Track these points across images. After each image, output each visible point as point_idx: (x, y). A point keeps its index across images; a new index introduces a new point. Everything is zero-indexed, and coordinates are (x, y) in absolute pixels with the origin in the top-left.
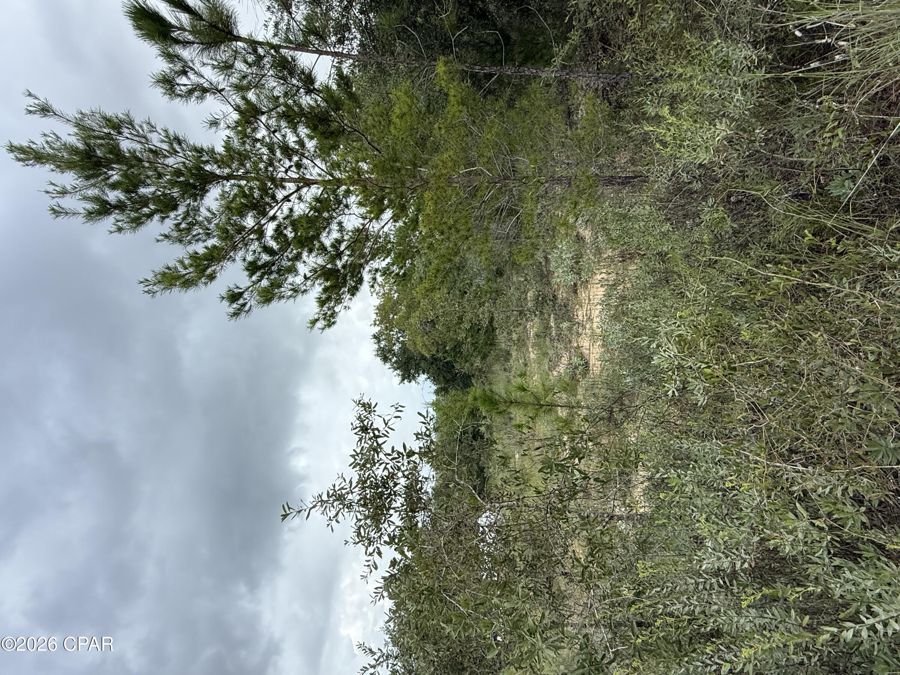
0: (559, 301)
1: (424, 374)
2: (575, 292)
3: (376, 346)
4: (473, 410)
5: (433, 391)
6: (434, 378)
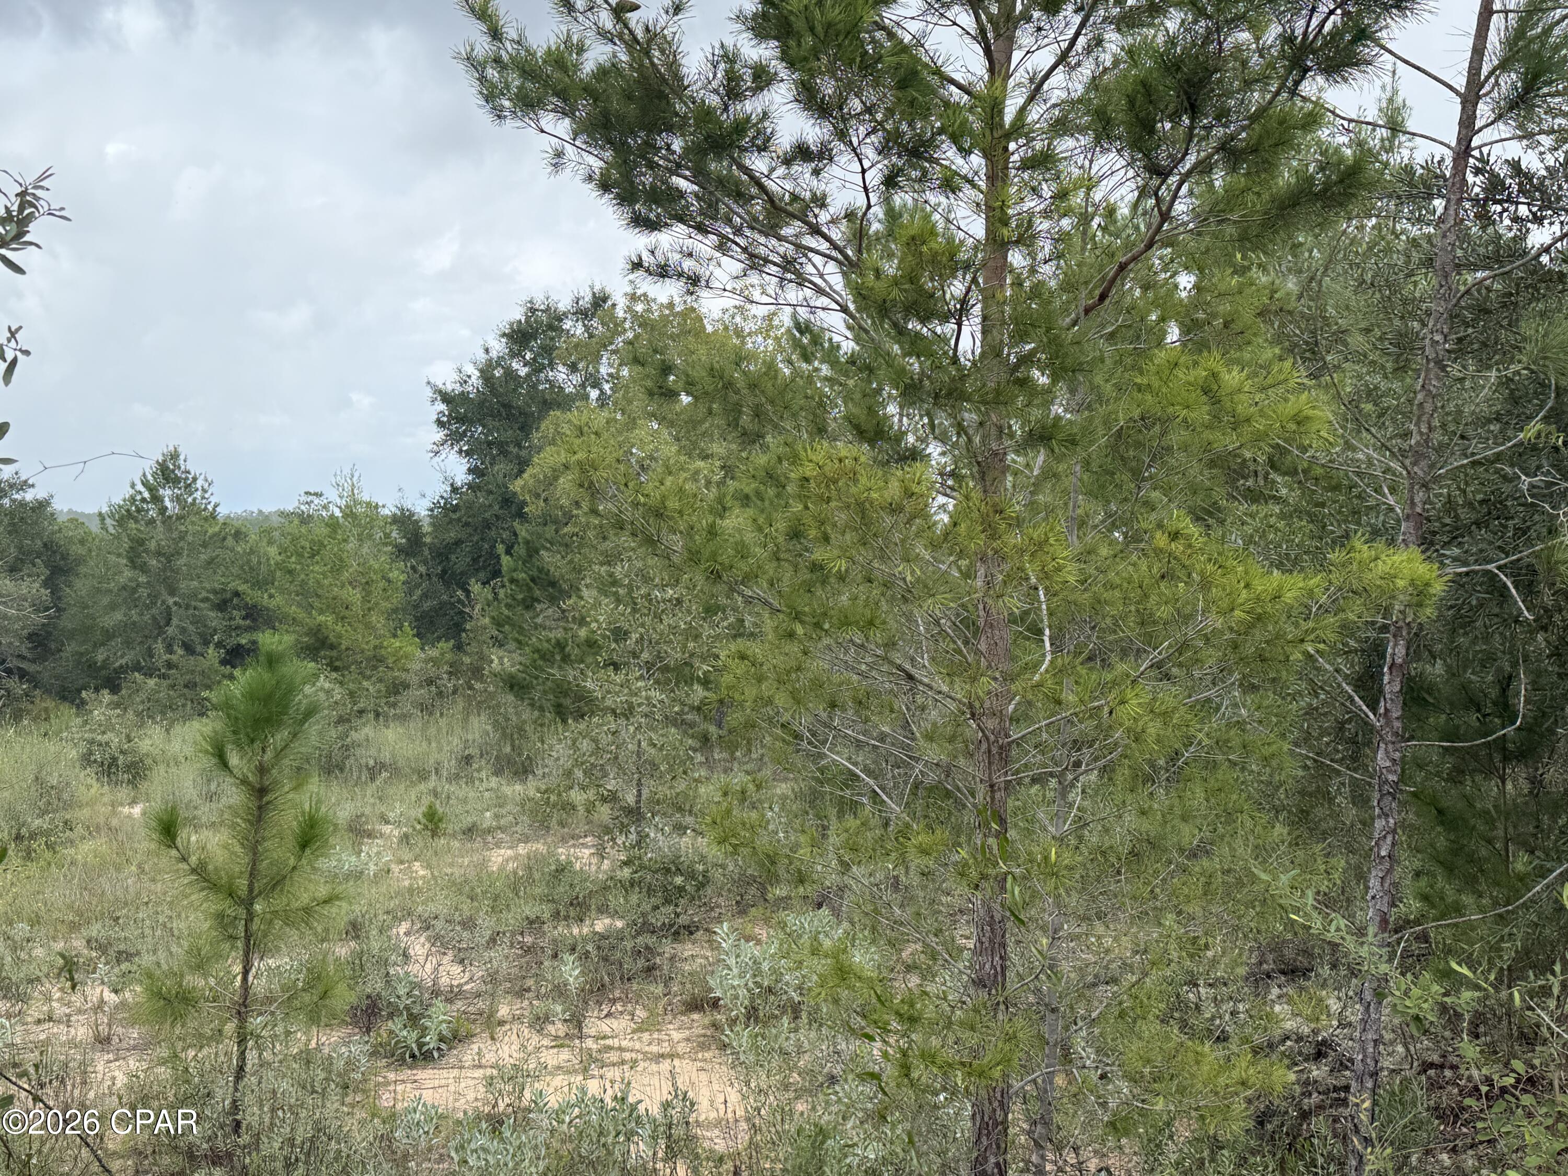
0: (668, 948)
1: (470, 471)
2: (694, 1005)
3: (564, 304)
4: (332, 647)
5: (408, 505)
6: (455, 509)
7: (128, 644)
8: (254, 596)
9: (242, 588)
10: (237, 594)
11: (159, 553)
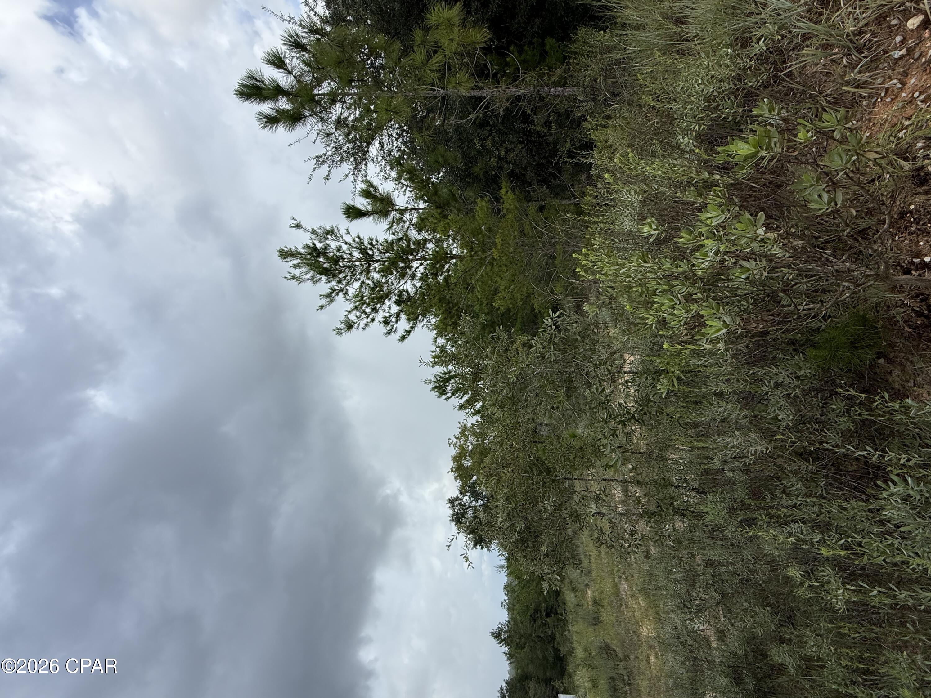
3: (451, 512)
7: (547, 650)
8: (531, 611)
9: (529, 614)
10: (531, 616)
11: (520, 639)
